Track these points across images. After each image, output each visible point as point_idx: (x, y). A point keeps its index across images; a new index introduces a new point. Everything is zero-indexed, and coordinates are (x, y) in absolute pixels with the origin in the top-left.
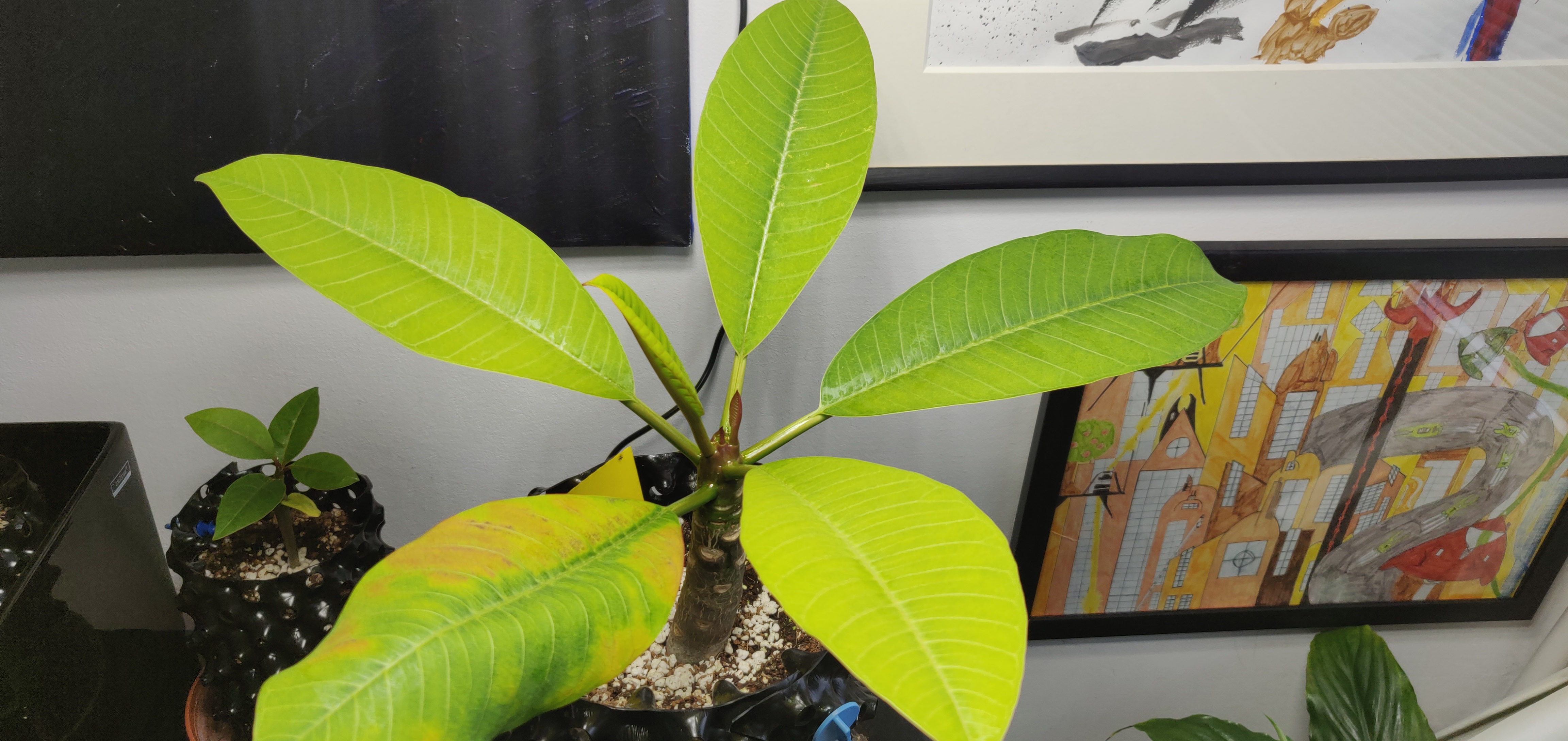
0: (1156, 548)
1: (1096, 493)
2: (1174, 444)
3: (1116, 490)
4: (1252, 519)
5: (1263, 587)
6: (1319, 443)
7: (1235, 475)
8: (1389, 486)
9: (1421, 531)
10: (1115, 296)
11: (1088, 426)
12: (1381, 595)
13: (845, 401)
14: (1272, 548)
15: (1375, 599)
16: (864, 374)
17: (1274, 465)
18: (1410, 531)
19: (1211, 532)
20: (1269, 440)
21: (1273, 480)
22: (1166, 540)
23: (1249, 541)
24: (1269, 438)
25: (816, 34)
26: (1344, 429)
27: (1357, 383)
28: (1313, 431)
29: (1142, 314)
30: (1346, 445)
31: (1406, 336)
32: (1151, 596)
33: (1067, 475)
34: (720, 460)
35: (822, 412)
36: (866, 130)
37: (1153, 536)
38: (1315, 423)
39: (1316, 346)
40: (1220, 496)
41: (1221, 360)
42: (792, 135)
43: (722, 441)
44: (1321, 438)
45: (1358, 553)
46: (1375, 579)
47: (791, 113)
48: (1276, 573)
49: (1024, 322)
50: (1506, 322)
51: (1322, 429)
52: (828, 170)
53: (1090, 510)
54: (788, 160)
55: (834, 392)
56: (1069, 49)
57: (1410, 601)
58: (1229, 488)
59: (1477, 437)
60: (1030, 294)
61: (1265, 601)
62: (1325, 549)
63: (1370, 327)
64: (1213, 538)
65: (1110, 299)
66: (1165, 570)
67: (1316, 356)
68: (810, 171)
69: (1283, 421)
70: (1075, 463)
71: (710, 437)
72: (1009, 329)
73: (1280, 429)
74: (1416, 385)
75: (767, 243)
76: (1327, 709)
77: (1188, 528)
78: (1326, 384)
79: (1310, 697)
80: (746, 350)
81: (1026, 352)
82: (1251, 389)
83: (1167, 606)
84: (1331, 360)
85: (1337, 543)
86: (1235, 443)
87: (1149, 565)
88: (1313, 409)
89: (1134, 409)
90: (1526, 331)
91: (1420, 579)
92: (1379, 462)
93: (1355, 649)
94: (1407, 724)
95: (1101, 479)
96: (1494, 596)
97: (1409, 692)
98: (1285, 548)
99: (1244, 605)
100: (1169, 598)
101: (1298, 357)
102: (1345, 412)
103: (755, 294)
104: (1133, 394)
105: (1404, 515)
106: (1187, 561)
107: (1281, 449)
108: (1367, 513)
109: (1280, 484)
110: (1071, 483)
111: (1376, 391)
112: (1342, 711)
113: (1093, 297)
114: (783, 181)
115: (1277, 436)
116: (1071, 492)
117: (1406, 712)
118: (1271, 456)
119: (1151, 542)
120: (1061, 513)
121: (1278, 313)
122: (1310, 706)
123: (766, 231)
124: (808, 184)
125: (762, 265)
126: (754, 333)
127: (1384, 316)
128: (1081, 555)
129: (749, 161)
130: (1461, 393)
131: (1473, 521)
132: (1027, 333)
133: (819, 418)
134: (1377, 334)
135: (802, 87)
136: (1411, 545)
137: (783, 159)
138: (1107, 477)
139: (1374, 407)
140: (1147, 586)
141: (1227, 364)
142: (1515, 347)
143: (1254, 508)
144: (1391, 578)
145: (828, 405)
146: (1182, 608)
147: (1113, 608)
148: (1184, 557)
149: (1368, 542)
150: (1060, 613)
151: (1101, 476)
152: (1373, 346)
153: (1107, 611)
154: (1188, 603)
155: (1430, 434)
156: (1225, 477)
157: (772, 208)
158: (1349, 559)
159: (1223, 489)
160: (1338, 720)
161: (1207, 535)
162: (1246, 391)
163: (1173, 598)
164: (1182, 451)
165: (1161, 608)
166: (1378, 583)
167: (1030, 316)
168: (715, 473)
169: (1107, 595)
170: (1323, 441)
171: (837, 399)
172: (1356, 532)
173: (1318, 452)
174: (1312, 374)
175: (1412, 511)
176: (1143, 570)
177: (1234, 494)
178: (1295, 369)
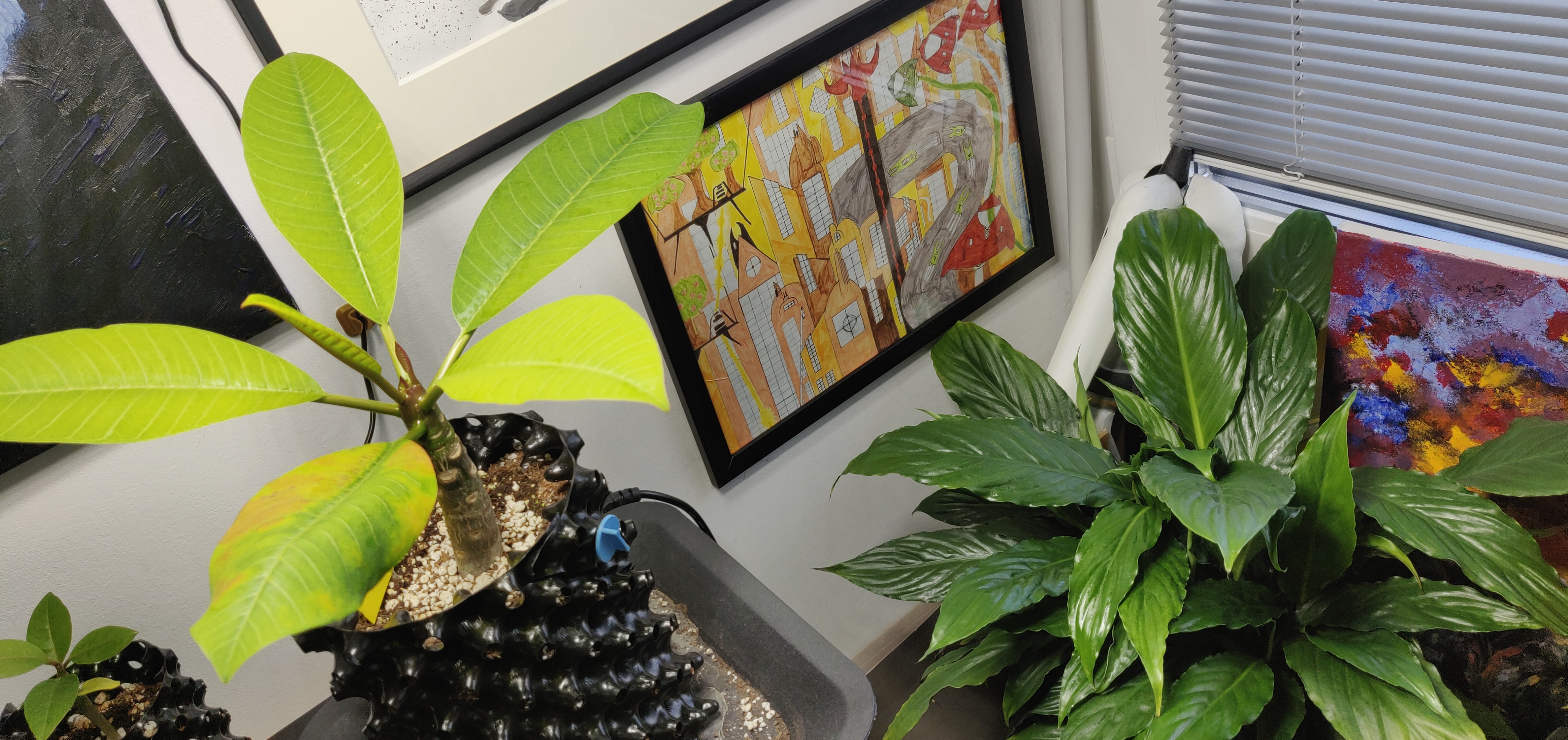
0: (785, 350)
1: (718, 334)
2: (749, 266)
3: (731, 323)
4: (836, 292)
5: (875, 336)
6: (845, 209)
7: (804, 265)
8: (909, 213)
9: (950, 234)
10: (617, 151)
11: (682, 286)
12: (954, 295)
13: (477, 316)
14: (863, 304)
15: (952, 300)
16: (479, 291)
17: (825, 242)
18: (943, 238)
19: (816, 318)
20: (810, 226)
21: (832, 254)
22: (788, 340)
23: (844, 308)
24: (810, 224)
25: (300, 83)
26: (855, 190)
27: (842, 151)
28: (835, 202)
29: (640, 153)
30: (863, 201)
31: (852, 100)
32: (804, 387)
33: (690, 332)
34: (413, 400)
35: (466, 332)
36: (378, 128)
37: (778, 343)
38: (833, 196)
39: (798, 140)
40: (804, 287)
41: (742, 186)
42: (327, 160)
43: (406, 386)
44: (844, 204)
45: (921, 273)
46: (943, 286)
47: (317, 145)
48: (877, 321)
49: (567, 200)
50: (907, 58)
51: (840, 198)
52: (368, 168)
53: (722, 348)
54: (334, 178)
55: (465, 314)
56: (495, 15)
57: (975, 288)
58: (806, 276)
59: (941, 146)
60: (560, 180)
61: (882, 347)
62: (898, 286)
63: (824, 107)
64: (819, 320)
65: (615, 155)
66: (802, 363)
67: (803, 147)
68: (355, 176)
69: (811, 207)
70: (690, 320)
71: (397, 388)
72: (560, 209)
73: (812, 213)
74: (881, 131)
75: (355, 240)
76: (965, 391)
77: (798, 323)
78: (823, 164)
79: (949, 391)
80: (386, 319)
81: (579, 215)
82: (775, 196)
83: (820, 389)
84: (815, 144)
85: (903, 275)
86: (789, 241)
87: (789, 367)
88: (826, 186)
89: (705, 254)
90: (923, 57)
91: (971, 269)
92: (892, 200)
93: (958, 341)
94: (1015, 366)
95: (715, 321)
96: (1023, 253)
97: (1004, 345)
98: (871, 299)
99: (871, 357)
100: (818, 382)
101: (791, 155)
102: (847, 177)
103: (368, 279)
104: (697, 245)
105: (931, 228)
106: (813, 347)
107: (823, 228)
108: (908, 242)
109: (838, 253)
110: (696, 336)
111: (857, 152)
112: (974, 385)
113: (603, 161)
114: (340, 194)
115: (814, 220)
116: (701, 343)
117: (1010, 358)
118: (819, 237)
119: (779, 347)
120: (702, 361)
121: (758, 130)
122: (952, 395)
123: (349, 233)
124: (359, 186)
125: (360, 257)
126: (384, 304)
127: (828, 94)
128: (737, 387)
129: (306, 192)
130: (912, 121)
131: (976, 208)
132: (574, 204)
133: (466, 337)
134: (832, 110)
135: (313, 124)
136: (950, 248)
137: (330, 179)
138: (718, 317)
139: (864, 163)
140: (798, 384)
141: (747, 186)
142: (923, 70)
143: (832, 282)
144: (952, 279)
145: (467, 325)
146: (831, 384)
147: (784, 414)
148: (808, 346)
149: (922, 261)
150: (751, 439)
151: (714, 318)
152: (835, 119)
153: (782, 418)
154: (833, 378)
155: (911, 161)
156: (798, 270)
157: (344, 216)
158: (918, 281)
159: (802, 279)
160: (975, 393)
161: (814, 320)
162: (772, 199)
163: (821, 380)
164: (758, 268)
165: (817, 393)
166: (946, 288)
167: (569, 194)
168: (416, 412)
169: (775, 406)
170: (847, 206)
171: (471, 318)
172: (910, 259)
173: (848, 215)
174: (809, 161)
175: (935, 223)
176: (787, 371)
177: (812, 279)
178: (795, 164)
